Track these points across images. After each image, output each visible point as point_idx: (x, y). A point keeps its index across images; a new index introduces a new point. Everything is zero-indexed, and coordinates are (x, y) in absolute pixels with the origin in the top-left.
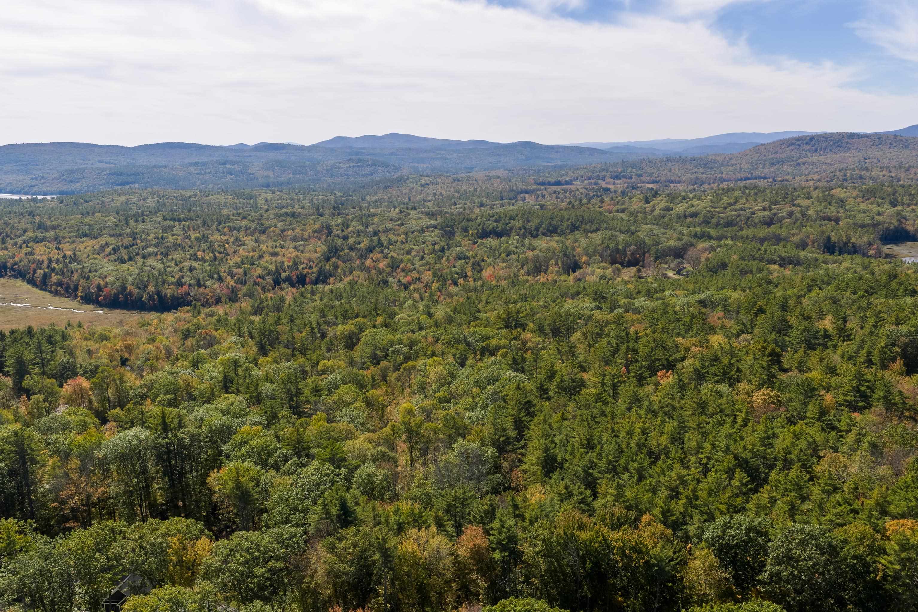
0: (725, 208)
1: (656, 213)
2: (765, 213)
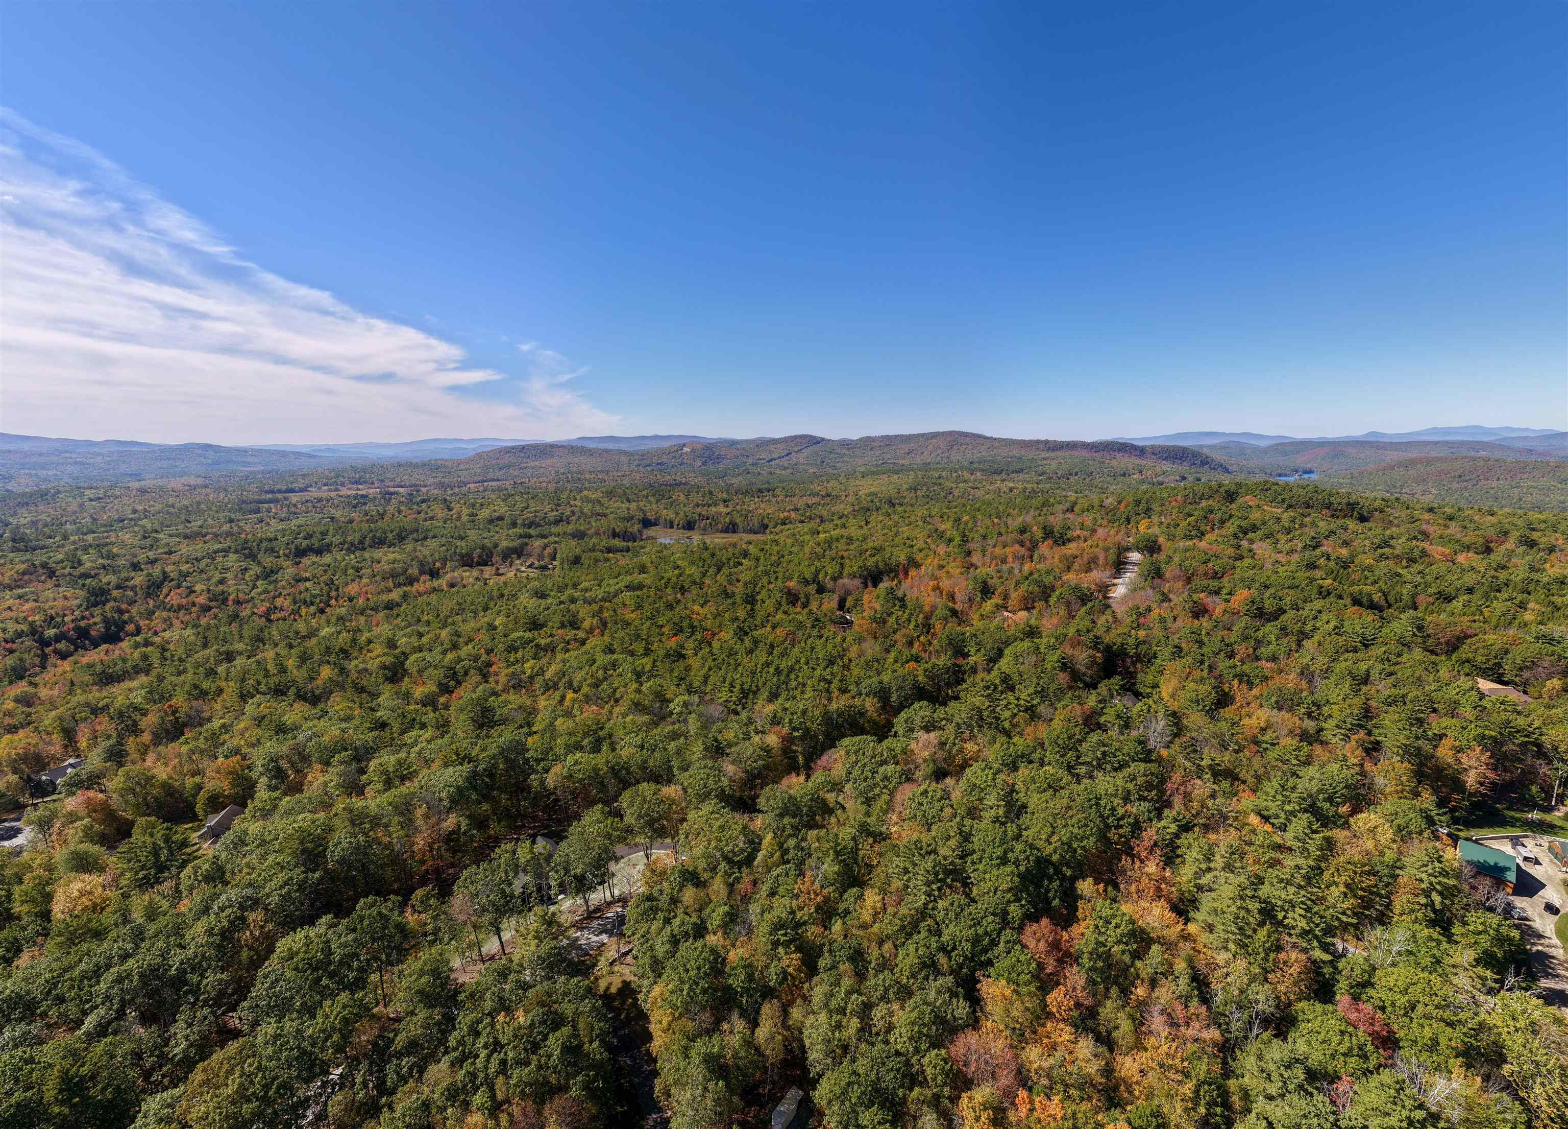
0: (522, 511)
1: (465, 518)
2: (555, 513)
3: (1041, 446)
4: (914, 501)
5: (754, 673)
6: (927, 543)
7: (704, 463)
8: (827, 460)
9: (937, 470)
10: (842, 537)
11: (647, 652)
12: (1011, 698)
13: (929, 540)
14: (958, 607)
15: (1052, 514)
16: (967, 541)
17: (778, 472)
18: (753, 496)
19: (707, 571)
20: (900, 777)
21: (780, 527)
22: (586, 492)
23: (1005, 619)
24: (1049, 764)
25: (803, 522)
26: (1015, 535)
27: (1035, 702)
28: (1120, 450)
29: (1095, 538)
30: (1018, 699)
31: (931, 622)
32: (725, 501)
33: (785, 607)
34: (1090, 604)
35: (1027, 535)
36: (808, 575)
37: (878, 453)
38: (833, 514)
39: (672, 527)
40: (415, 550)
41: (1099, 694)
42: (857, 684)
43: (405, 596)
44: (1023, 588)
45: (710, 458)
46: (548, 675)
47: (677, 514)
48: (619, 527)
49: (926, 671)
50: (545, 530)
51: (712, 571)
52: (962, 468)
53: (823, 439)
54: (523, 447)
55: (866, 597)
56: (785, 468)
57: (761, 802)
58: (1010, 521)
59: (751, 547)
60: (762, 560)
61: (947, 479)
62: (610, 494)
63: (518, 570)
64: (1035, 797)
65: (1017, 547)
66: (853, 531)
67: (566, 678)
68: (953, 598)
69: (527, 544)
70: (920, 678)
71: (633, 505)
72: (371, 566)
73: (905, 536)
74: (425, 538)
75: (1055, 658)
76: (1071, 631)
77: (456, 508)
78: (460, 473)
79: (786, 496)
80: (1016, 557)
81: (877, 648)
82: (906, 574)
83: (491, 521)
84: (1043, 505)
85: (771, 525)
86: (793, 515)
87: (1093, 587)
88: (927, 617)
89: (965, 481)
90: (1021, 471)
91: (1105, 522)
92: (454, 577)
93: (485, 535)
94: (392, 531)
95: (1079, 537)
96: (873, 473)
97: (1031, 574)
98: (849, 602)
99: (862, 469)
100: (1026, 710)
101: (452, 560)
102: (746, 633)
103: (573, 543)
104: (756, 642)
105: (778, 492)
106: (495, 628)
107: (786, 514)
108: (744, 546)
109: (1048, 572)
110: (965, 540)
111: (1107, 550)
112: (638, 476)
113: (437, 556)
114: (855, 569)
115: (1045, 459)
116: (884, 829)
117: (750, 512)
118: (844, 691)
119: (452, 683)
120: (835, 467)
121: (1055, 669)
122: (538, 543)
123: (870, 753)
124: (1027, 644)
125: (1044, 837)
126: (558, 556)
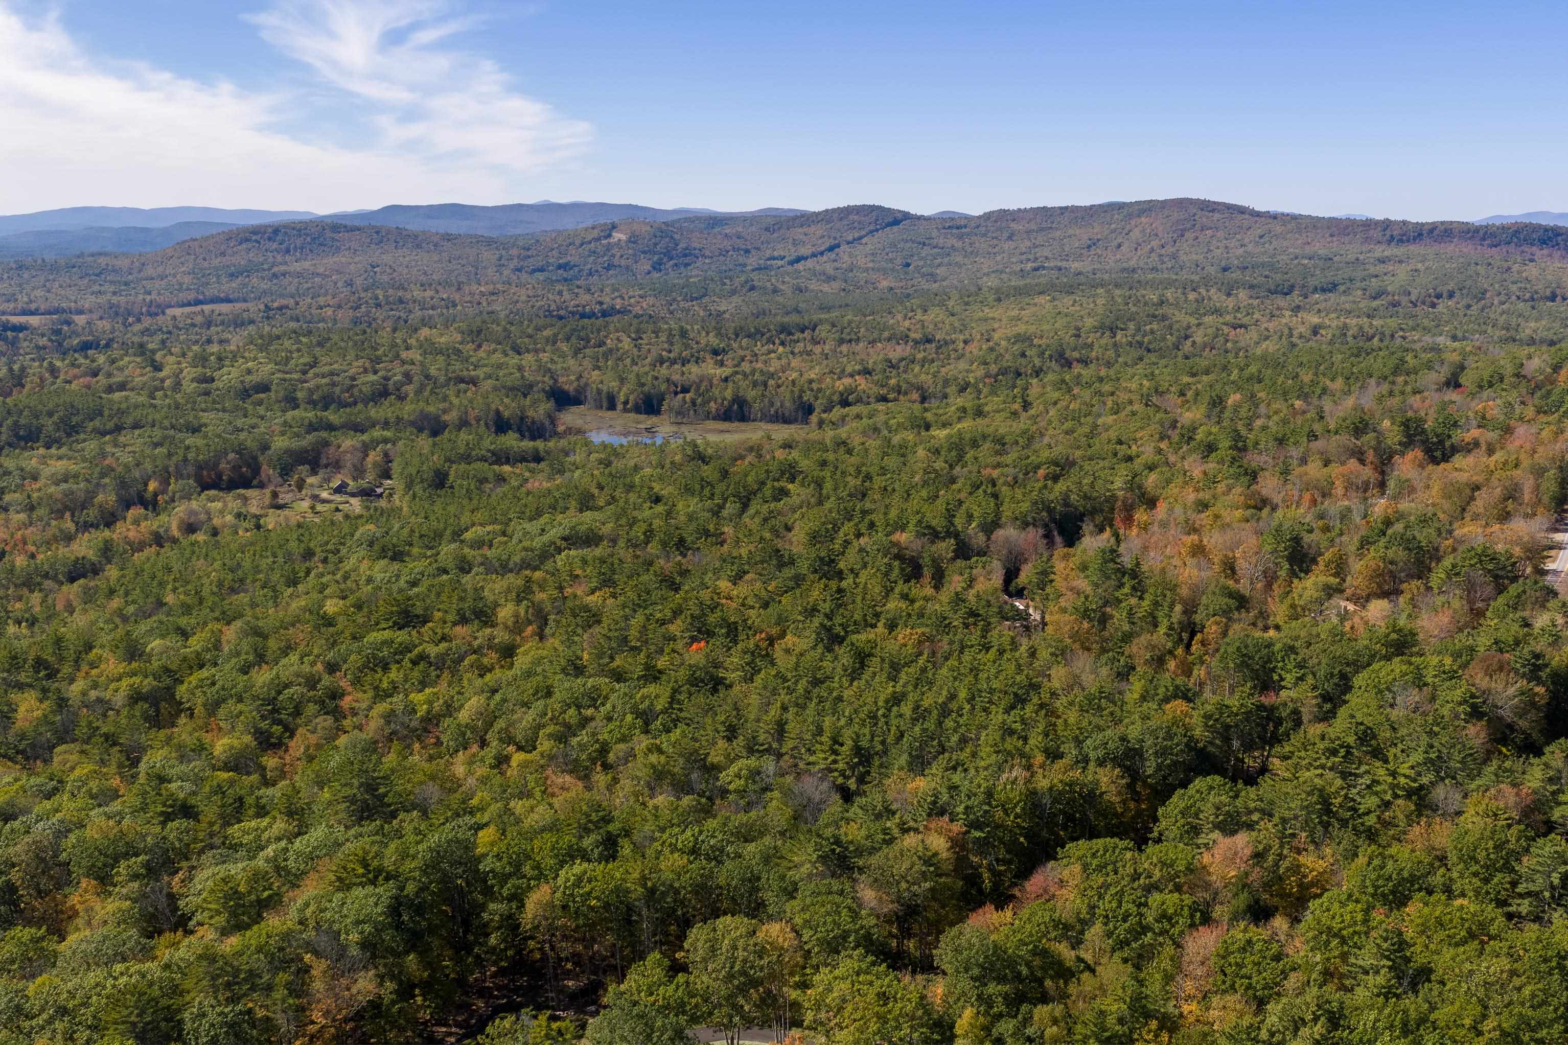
0: (304, 372)
1: (189, 387)
2: (372, 377)
3: (1376, 234)
4: (1111, 353)
5: (873, 717)
6: (1160, 451)
7: (657, 266)
8: (915, 262)
9: (1153, 285)
10: (984, 437)
11: (652, 675)
12: (1381, 772)
13: (1163, 445)
14: (1244, 587)
15: (1416, 392)
16: (1244, 449)
17: (813, 286)
18: (770, 341)
19: (721, 507)
20: (1192, 916)
21: (838, 412)
22: (425, 332)
23: (1344, 616)
24: (1463, 895)
25: (884, 399)
26: (1346, 439)
27: (1425, 780)
28: (1543, 242)
29: (1512, 447)
30: (1394, 774)
31: (1197, 618)
32: (716, 352)
33: (900, 587)
34: (1514, 590)
35: (1369, 438)
36: (938, 522)
37: (1024, 245)
38: (946, 382)
39: (612, 407)
40: (103, 455)
41: (1547, 766)
42: (1079, 742)
43: (107, 551)
44: (1374, 555)
45: (668, 255)
46: (464, 716)
47: (622, 380)
48: (509, 407)
49: (1207, 717)
50: (359, 413)
51: (730, 508)
52: (1207, 282)
53: (906, 216)
54: (276, 231)
55: (1059, 566)
56: (830, 279)
57: (943, 954)
58: (1327, 405)
59: (795, 454)
60: (828, 486)
61: (1177, 305)
62: (477, 335)
63: (315, 497)
64: (1448, 953)
65: (1353, 464)
66: (1000, 425)
67: (500, 724)
68: (1233, 570)
69: (327, 444)
70: (1197, 732)
71: (529, 358)
72: (20, 487)
73: (1113, 434)
74: (119, 429)
75: (1458, 694)
76: (1483, 641)
77: (170, 364)
78: (148, 285)
79: (841, 341)
80: (1350, 486)
81: (1104, 671)
82: (1129, 520)
83: (245, 393)
84: (1396, 371)
85: (818, 405)
86: (862, 383)
87: (1517, 551)
88: (1190, 608)
89: (1217, 312)
90: (1331, 288)
91: (1530, 412)
92: (192, 513)
93: (239, 423)
94: (50, 414)
95: (1476, 444)
96: (1019, 292)
97: (1388, 523)
98: (1026, 575)
99: (991, 282)
100: (1408, 796)
101: (179, 476)
102: (840, 640)
103: (424, 443)
104: (862, 658)
105: (822, 331)
106: (329, 622)
107: (847, 381)
108: (780, 454)
109: (1424, 521)
110: (1240, 447)
111: (1539, 472)
112: (523, 294)
113: (148, 466)
114: (1025, 506)
115: (1382, 261)
116: (1170, 1008)
117: (772, 376)
118: (1054, 755)
119: (277, 729)
120: (933, 277)
121: (1457, 717)
122: (348, 442)
123: (1129, 870)
124: (1397, 665)
125: (1467, 1022)
126: (396, 467)
